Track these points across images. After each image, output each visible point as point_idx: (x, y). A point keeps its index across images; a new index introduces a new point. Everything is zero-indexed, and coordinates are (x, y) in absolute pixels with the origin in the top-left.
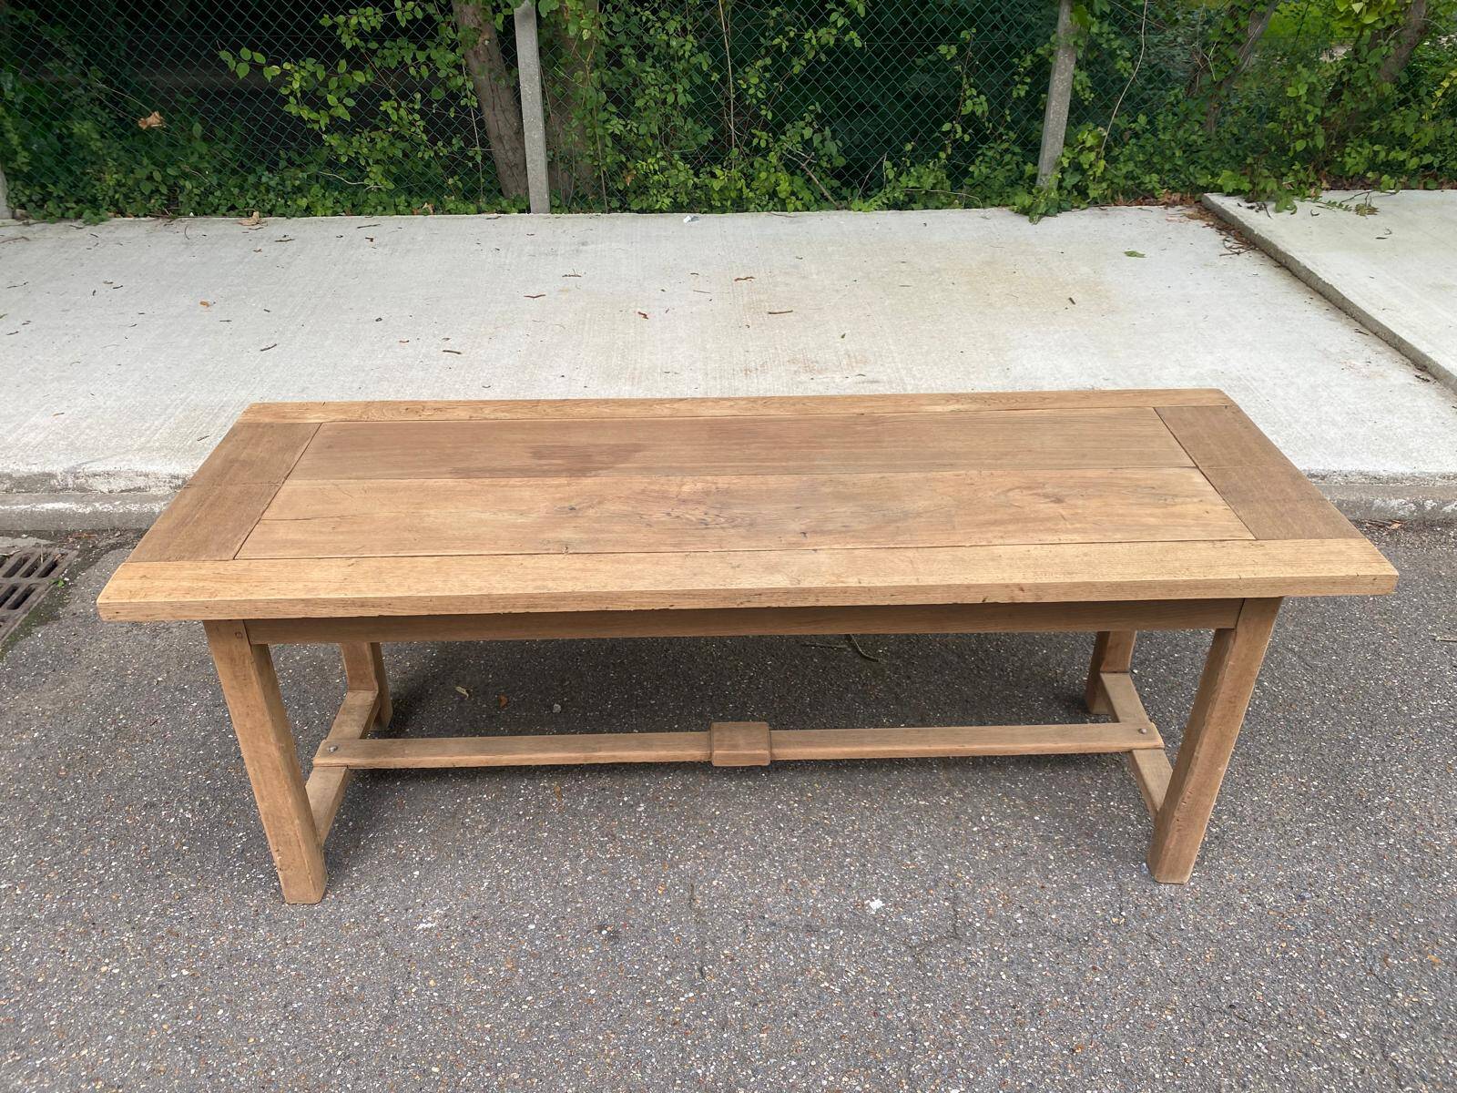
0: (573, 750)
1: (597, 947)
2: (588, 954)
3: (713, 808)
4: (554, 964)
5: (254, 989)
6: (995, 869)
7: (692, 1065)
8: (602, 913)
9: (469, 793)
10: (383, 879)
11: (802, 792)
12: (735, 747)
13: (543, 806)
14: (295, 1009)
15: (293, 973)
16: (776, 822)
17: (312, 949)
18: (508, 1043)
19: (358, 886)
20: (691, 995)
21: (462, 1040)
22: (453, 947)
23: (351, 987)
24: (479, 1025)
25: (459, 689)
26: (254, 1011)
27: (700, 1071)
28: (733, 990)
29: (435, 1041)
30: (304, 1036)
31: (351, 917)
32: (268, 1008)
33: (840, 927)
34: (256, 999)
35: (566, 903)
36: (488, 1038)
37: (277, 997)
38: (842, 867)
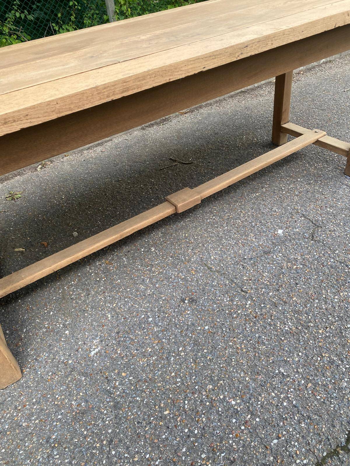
0: (112, 235)
1: (189, 309)
2: (188, 314)
3: (182, 234)
4: (177, 328)
5: (18, 446)
6: (305, 200)
7: (280, 328)
8: (178, 294)
9: (63, 286)
10: (50, 345)
11: (211, 212)
12: (184, 200)
13: (106, 271)
14: (56, 439)
15: (37, 421)
16: (212, 226)
17: (38, 402)
18: (191, 375)
19: (38, 356)
20: (249, 302)
21: (167, 390)
22: (119, 352)
23: (79, 405)
24: (168, 377)
25: (16, 250)
26: (29, 458)
27: (286, 329)
28: (263, 290)
29: (152, 399)
30: (74, 449)
31: (48, 372)
32: (37, 450)
33: (276, 246)
34: (24, 450)
35: (157, 300)
36: (178, 380)
37: (37, 440)
38: (254, 227)
